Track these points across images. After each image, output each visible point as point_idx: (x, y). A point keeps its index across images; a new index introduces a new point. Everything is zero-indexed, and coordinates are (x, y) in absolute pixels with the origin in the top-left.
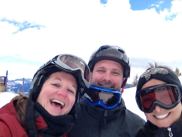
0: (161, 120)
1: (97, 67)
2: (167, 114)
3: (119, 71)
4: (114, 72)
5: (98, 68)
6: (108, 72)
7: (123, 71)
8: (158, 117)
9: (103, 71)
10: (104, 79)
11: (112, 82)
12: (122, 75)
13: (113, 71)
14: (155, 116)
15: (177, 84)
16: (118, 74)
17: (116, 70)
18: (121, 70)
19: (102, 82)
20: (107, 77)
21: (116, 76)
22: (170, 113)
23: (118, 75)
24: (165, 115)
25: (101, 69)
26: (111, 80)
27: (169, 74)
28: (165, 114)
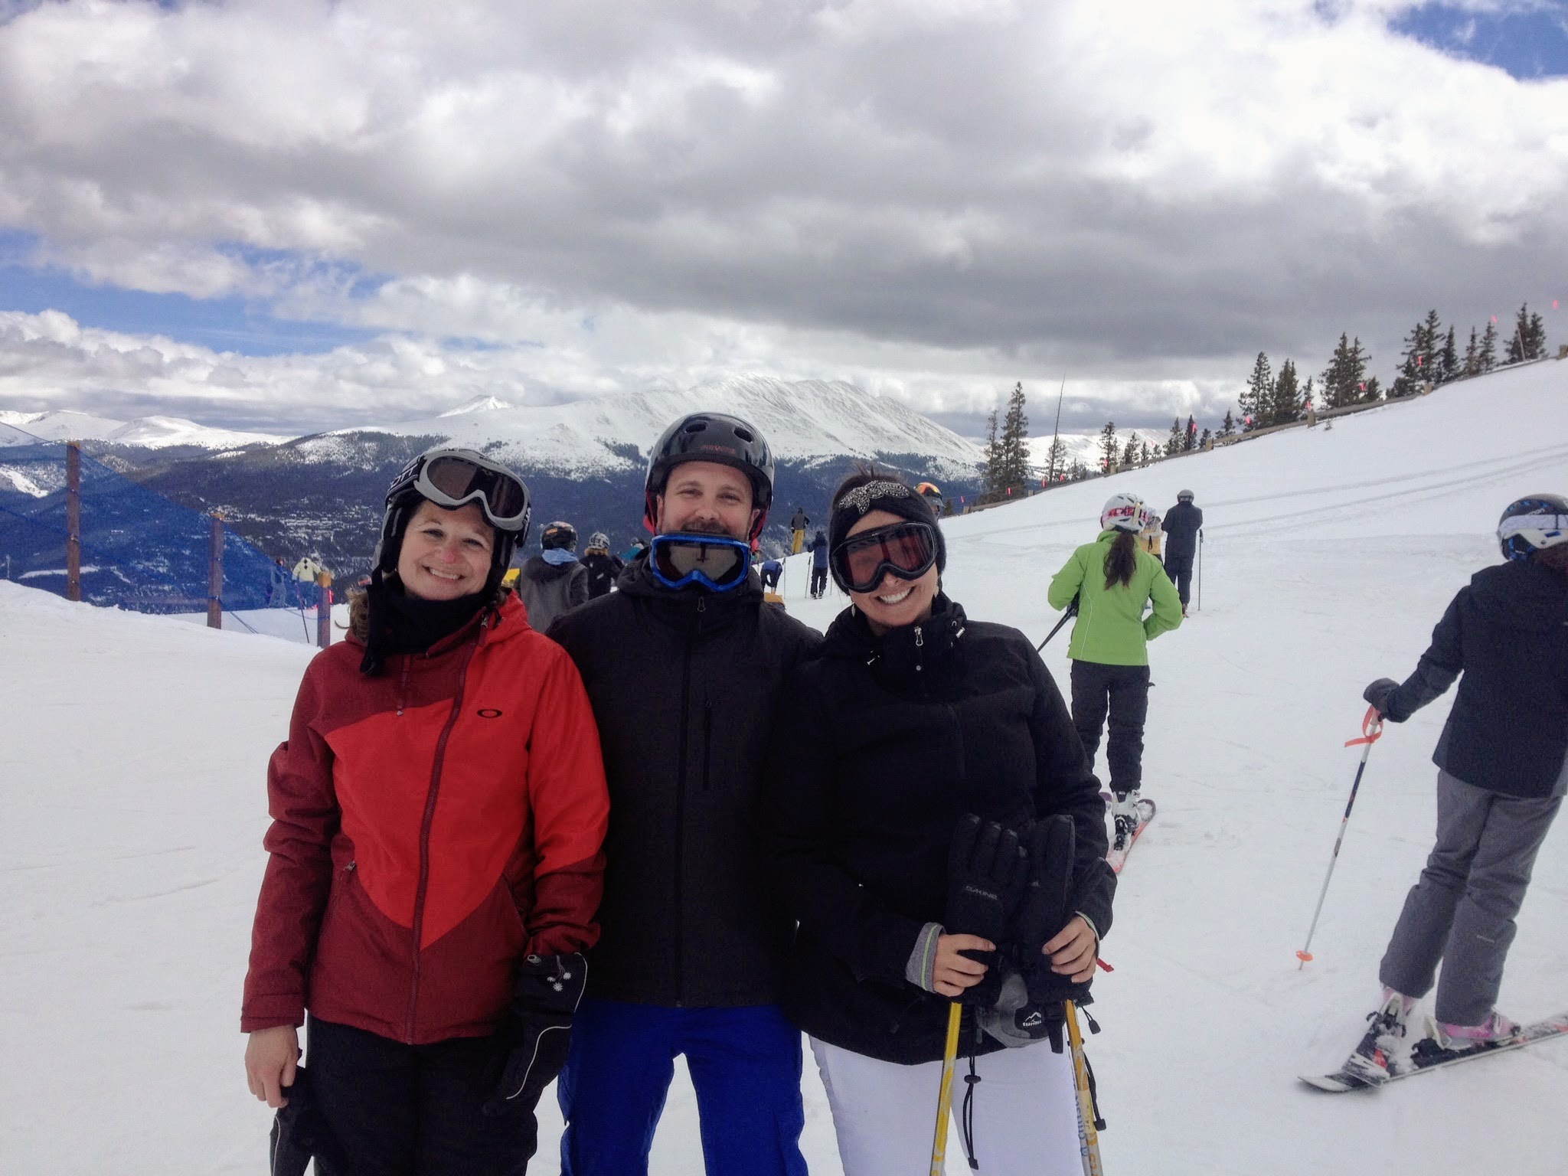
0: (892, 608)
1: (680, 481)
2: (908, 591)
3: (739, 491)
4: (725, 496)
5: (680, 486)
6: (710, 494)
7: (751, 496)
8: (884, 598)
9: (695, 492)
10: (698, 514)
11: (721, 523)
12: (747, 501)
13: (722, 492)
14: (878, 599)
15: (929, 523)
16: (738, 500)
17: (729, 488)
18: (743, 491)
19: (693, 523)
20: (707, 509)
21: (732, 505)
22: (913, 589)
23: (734, 502)
24: (904, 594)
25: (687, 487)
26: (717, 516)
27: (910, 498)
28: (902, 591)
